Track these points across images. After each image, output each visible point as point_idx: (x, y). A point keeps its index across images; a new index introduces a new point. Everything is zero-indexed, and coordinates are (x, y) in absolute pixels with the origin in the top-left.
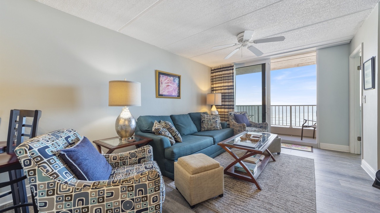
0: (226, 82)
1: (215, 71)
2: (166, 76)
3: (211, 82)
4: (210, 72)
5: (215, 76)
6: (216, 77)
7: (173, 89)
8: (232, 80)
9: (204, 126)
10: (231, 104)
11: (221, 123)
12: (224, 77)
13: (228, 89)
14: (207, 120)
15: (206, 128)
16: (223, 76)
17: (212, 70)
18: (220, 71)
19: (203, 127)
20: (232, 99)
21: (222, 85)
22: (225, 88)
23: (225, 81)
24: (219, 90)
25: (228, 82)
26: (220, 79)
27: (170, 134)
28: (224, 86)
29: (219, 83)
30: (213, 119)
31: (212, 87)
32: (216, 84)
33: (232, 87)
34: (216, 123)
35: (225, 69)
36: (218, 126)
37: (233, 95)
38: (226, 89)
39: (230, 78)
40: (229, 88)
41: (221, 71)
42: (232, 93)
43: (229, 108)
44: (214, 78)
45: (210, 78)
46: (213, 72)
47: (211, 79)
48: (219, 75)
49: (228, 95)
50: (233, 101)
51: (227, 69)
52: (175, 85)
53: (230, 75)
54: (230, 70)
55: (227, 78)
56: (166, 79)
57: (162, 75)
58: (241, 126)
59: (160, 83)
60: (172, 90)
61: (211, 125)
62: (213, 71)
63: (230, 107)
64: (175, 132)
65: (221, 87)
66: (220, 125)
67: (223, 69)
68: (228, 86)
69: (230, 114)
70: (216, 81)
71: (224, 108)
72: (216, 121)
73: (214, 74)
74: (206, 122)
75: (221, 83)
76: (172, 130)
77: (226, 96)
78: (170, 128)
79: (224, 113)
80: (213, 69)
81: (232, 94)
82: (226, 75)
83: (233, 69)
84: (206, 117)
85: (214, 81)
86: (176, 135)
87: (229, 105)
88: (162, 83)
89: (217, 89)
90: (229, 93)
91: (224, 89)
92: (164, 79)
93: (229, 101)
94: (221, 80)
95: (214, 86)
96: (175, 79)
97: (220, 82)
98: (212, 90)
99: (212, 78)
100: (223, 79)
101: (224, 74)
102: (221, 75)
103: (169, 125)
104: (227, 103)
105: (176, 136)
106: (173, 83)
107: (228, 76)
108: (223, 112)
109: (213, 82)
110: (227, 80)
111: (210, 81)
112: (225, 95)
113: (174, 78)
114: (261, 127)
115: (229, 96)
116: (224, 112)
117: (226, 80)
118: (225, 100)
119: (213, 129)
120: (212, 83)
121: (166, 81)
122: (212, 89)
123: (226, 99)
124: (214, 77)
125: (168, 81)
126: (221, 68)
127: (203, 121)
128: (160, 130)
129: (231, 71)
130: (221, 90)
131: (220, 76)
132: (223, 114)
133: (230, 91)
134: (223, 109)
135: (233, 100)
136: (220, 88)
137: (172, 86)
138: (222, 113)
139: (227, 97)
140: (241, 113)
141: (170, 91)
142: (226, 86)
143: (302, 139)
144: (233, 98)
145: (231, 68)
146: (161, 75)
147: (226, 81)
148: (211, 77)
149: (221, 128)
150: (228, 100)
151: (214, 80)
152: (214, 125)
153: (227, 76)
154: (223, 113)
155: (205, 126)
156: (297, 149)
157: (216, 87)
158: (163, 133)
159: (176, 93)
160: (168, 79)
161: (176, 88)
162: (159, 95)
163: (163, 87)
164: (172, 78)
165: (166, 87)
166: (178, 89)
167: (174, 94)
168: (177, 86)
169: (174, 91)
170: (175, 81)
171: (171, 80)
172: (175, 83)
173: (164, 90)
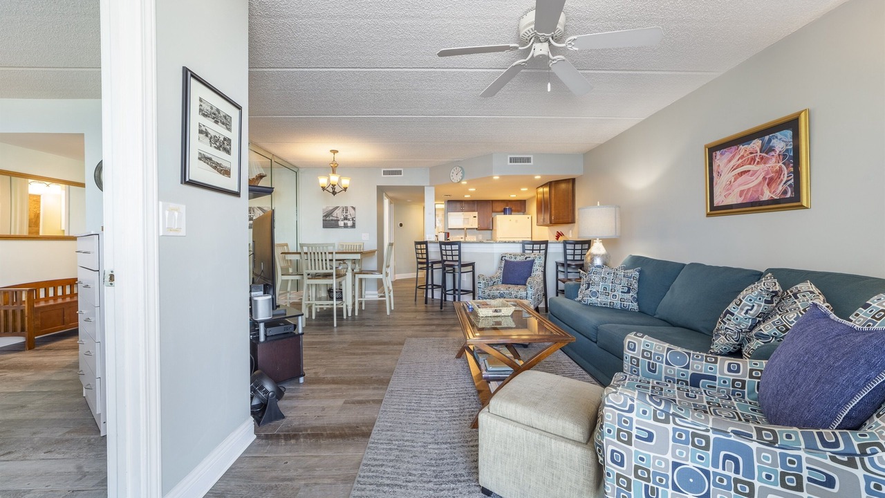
2: (733, 148)
7: (760, 178)
52: (774, 160)
56: (734, 156)
57: (720, 150)
60: (760, 183)
88: (719, 174)
92: (725, 161)
96: (770, 140)
106: (762, 158)
113: (767, 138)
121: (732, 163)
125: (740, 161)
137: (755, 172)
141: (749, 189)
146: (718, 152)
159: (778, 192)
160: (741, 154)
161: (780, 171)
162: (713, 208)
163: (724, 184)
164: (756, 144)
165: (733, 180)
166: (792, 169)
167: (767, 195)
168: (781, 164)
169: (768, 185)
170: (772, 149)
171: (751, 153)
172: (773, 153)
173: (728, 190)
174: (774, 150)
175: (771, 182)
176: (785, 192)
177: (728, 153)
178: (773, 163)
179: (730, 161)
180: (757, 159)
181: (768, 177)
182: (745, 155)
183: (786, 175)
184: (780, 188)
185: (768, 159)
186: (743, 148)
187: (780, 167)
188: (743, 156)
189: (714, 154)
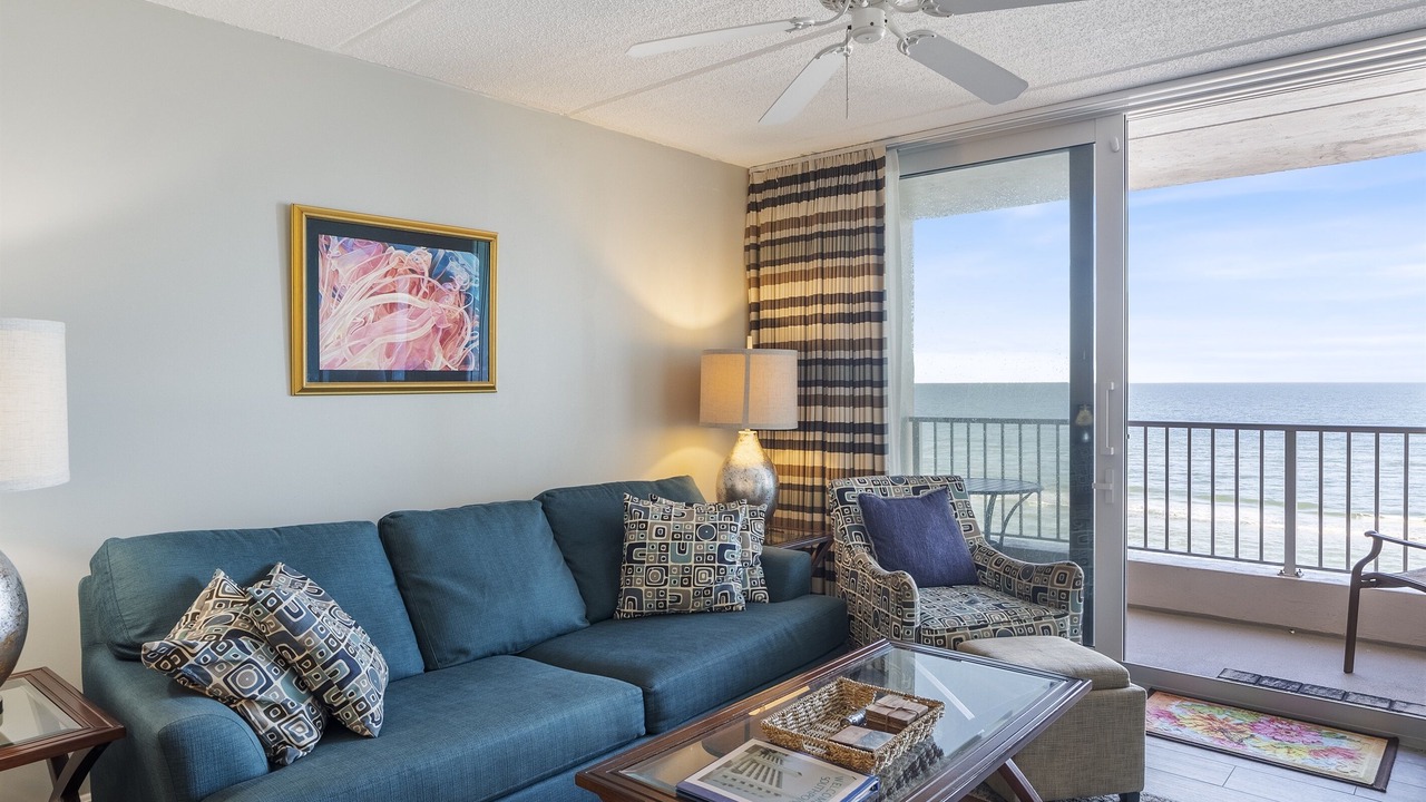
0: (834, 273)
1: (769, 194)
2: (375, 246)
3: (749, 268)
4: (742, 200)
5: (773, 226)
6: (778, 235)
7: (428, 327)
8: (873, 259)
9: (638, 582)
10: (868, 420)
11: (765, 561)
12: (822, 235)
13: (851, 318)
14: (659, 540)
15: (649, 601)
16: (816, 228)
17: (753, 189)
18: (798, 198)
19: (628, 592)
20: (872, 384)
21: (813, 287)
22: (828, 309)
23: (828, 263)
24: (792, 321)
25: (850, 272)
26: (800, 249)
27: (277, 683)
28: (822, 299)
29: (793, 277)
30: (705, 532)
31: (753, 299)
32: (775, 280)
33: (872, 307)
34: (722, 560)
35: (833, 182)
36: (737, 588)
37: (881, 362)
38: (834, 319)
39: (859, 243)
40: (857, 308)
41: (807, 196)
42: (875, 344)
43: (852, 448)
44: (766, 243)
45: (742, 242)
46: (759, 198)
47: (747, 248)
48: (796, 222)
49: (847, 355)
50: (876, 402)
51: (843, 180)
52: (452, 298)
53: (859, 224)
54: (864, 186)
55: (840, 244)
56: (375, 264)
57: (340, 235)
58: (886, 592)
59: (324, 290)
60: (428, 336)
61: (687, 579)
62: (764, 191)
63: (858, 439)
64: (325, 666)
65: (805, 301)
66: (758, 572)
67: (822, 183)
68: (849, 298)
69: (841, 492)
70: (773, 263)
71: (824, 446)
72: (723, 548)
73: (766, 216)
74: (651, 556)
75: (806, 276)
76: (301, 649)
77: (834, 362)
78: (282, 637)
79: (823, 476)
80: (758, 180)
81: (875, 355)
82: (839, 225)
83: (878, 185)
84: (654, 522)
85: (767, 264)
86: (329, 685)
87: (852, 428)
88: (336, 294)
89: (782, 313)
90: (852, 345)
91: (824, 319)
92: (352, 267)
93: (854, 402)
94: (807, 259)
95: (767, 293)
96: (445, 261)
97: (800, 266)
98: (756, 319)
99: (752, 240)
100: (815, 246)
101: (823, 218)
102: (807, 221)
103: (280, 616)
104: (840, 414)
105: (334, 690)
106: (432, 288)
107: (851, 233)
108: (817, 472)
109: (757, 267)
110: (843, 254)
111: (739, 259)
112: (829, 355)
113: (441, 252)
114: (1036, 590)
115: (852, 362)
116: (823, 468)
117: (833, 255)
118: (829, 391)
119: (699, 605)
120: (753, 273)
121: (372, 277)
122: (753, 316)
123: (833, 384)
124: (765, 237)
125: (389, 279)
126: (805, 178)
127: (632, 546)
128: (185, 660)
129: (869, 198)
130: (806, 321)
131: (802, 231)
132: (813, 488)
133: (861, 331)
134: (818, 453)
135: (876, 392)
136: (798, 311)
137: (417, 314)
138: (809, 482)
139: (843, 373)
140: (916, 490)
141: (405, 344)
142: (833, 299)
143: (1348, 669)
144: (876, 379)
145: (870, 176)
146: (334, 239)
147: (839, 262)
148: (748, 232)
149: (762, 594)
150: (847, 391)
151: (765, 254)
152: (705, 577)
153: (843, 232)
154: (818, 481)
155: (642, 582)
156: (1281, 756)
157: (774, 304)
158: (218, 680)
159: (457, 358)
160: (393, 265)
161: (460, 323)
162: (316, 374)
163: (349, 320)
164: (422, 257)
165: (372, 317)
166: (477, 324)
167: (438, 363)
168: (462, 309)
169: (442, 342)
170: (446, 278)
171: (413, 271)
172: (449, 285)
173: (359, 336)
174: (452, 281)
175: (446, 338)
176: (466, 361)
177: (363, 252)
178: (450, 305)
179: (365, 271)
180: (424, 288)
181: (441, 327)
182: (400, 270)
183: (469, 330)
184: (460, 353)
185: (443, 294)
186: (395, 254)
187: (461, 315)
188: (393, 272)
189: (322, 239)
